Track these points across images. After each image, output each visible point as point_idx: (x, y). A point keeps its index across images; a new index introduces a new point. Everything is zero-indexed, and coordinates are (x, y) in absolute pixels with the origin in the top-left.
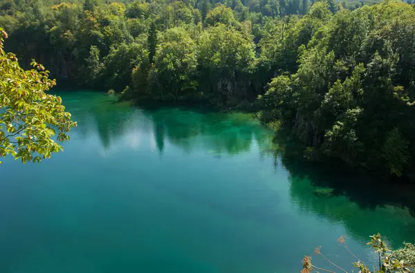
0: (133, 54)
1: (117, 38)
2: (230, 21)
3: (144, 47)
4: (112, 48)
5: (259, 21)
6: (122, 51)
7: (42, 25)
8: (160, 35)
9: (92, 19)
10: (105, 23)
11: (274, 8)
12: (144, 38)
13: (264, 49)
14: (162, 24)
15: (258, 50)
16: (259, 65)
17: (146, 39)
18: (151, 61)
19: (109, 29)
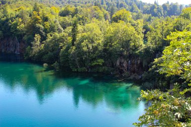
0: (61, 40)
1: (52, 29)
2: (129, 19)
3: (69, 35)
4: (48, 35)
5: (149, 20)
6: (55, 38)
7: (7, 20)
8: (80, 28)
9: (38, 17)
10: (46, 19)
11: (159, 11)
12: (69, 29)
13: (149, 39)
14: (83, 20)
15: (145, 39)
16: (145, 49)
17: (71, 30)
18: (73, 45)
19: (47, 24)
